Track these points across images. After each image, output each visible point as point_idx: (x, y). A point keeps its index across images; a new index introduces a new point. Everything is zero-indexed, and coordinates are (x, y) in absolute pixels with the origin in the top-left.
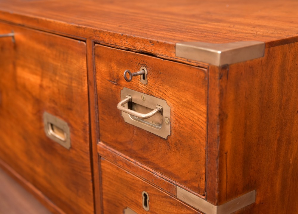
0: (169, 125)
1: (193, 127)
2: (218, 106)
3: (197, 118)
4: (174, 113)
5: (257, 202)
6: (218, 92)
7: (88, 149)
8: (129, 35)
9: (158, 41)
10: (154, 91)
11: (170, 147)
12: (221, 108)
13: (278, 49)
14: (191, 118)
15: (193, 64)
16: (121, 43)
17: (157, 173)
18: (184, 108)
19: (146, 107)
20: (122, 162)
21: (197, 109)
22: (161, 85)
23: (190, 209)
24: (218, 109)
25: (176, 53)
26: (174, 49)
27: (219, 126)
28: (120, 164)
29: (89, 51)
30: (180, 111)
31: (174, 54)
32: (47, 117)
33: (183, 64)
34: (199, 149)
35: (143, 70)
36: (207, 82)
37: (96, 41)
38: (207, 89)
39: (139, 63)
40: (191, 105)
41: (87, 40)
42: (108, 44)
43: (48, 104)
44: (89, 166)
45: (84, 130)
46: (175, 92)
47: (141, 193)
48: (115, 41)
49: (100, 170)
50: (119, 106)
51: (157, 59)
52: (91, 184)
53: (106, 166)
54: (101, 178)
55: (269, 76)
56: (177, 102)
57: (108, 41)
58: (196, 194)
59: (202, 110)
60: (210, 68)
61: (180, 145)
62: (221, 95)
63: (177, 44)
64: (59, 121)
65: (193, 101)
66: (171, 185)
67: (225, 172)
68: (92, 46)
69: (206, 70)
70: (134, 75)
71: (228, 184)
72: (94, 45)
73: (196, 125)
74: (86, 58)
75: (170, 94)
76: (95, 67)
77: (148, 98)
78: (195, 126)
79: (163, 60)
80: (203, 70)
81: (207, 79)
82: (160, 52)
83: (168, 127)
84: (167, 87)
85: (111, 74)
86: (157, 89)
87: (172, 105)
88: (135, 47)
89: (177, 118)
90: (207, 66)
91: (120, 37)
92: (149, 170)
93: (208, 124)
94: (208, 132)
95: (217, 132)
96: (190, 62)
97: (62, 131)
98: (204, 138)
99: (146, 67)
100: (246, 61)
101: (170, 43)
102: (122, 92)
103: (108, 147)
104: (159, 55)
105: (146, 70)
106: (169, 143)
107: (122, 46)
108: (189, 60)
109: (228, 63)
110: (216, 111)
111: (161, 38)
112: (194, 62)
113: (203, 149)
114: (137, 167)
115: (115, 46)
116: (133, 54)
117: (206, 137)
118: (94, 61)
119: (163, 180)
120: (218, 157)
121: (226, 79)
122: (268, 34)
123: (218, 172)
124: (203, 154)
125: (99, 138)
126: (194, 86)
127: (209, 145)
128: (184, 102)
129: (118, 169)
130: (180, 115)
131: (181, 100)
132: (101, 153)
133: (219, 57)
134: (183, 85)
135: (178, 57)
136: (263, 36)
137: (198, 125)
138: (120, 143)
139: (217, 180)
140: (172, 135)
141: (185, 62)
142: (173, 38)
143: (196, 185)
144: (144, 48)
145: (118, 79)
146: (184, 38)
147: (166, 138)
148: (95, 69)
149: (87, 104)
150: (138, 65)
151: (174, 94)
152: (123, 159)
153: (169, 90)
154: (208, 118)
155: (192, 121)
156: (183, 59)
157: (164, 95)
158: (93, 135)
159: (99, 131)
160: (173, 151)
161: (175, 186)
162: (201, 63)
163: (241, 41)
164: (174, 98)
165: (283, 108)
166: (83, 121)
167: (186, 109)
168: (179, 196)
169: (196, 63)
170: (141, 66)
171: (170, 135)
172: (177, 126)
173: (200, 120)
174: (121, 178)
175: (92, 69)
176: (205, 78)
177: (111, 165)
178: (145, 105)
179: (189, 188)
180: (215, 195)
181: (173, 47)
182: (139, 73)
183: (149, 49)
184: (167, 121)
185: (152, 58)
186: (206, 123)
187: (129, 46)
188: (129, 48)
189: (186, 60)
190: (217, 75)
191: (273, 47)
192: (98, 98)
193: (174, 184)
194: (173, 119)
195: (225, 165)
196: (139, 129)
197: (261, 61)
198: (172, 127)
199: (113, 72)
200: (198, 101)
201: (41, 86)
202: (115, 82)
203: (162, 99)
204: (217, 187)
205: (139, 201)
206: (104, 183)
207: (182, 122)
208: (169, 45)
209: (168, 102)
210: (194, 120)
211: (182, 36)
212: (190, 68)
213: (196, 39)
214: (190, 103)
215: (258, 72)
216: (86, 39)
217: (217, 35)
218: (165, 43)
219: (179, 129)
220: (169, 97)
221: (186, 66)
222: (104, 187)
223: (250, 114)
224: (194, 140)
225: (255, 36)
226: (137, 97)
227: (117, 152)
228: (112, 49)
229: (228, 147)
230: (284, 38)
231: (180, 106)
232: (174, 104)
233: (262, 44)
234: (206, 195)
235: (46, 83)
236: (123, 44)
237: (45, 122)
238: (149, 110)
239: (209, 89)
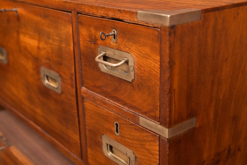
0: (133, 72)
1: (150, 72)
2: (168, 56)
3: (153, 65)
4: (136, 62)
5: (197, 127)
6: (168, 46)
7: (74, 93)
8: (103, 6)
9: (124, 9)
10: (122, 47)
11: (134, 88)
12: (170, 58)
13: (211, 14)
14: (149, 66)
15: (150, 25)
16: (97, 12)
17: (125, 108)
18: (144, 58)
19: (117, 60)
20: (100, 101)
21: (153, 59)
22: (127, 42)
23: (149, 132)
24: (168, 58)
25: (138, 18)
26: (136, 15)
27: (169, 70)
28: (98, 102)
29: (74, 20)
30: (141, 61)
31: (136, 19)
32: (44, 70)
33: (143, 26)
34: (155, 88)
35: (114, 32)
36: (160, 39)
37: (79, 12)
38: (160, 44)
39: (111, 27)
40: (149, 56)
41: (73, 12)
42: (88, 13)
43: (44, 61)
44: (75, 105)
45: (71, 79)
46: (137, 47)
47: (114, 123)
48: (93, 11)
49: (84, 108)
50: (97, 59)
51: (124, 23)
52: (77, 119)
53: (88, 105)
54: (84, 114)
55: (205, 34)
56: (139, 54)
57: (88, 11)
58: (153, 121)
59: (157, 59)
60: (162, 28)
61: (142, 86)
62: (171, 47)
63: (139, 11)
64: (53, 74)
65: (150, 53)
66: (135, 115)
67: (174, 104)
68: (76, 16)
69: (159, 30)
70: (107, 36)
71: (176, 113)
72: (78, 15)
73: (152, 70)
74: (71, 25)
75: (134, 49)
76: (78, 31)
77: (117, 52)
78: (152, 72)
79: (128, 24)
80: (157, 30)
81: (160, 36)
82: (126, 18)
83: (132, 73)
84: (131, 43)
85: (90, 36)
86: (124, 45)
87: (135, 57)
88: (107, 15)
89: (139, 66)
90: (160, 26)
91: (97, 8)
92: (119, 106)
93: (161, 69)
94: (161, 75)
95: (167, 75)
96: (148, 24)
97: (54, 80)
98: (159, 80)
99: (116, 30)
100: (188, 23)
101: (133, 11)
102: (99, 49)
103: (89, 91)
104: (125, 20)
105: (116, 32)
106: (133, 85)
107: (98, 14)
108: (147, 23)
109: (175, 24)
110: (167, 59)
111: (126, 7)
112: (151, 24)
113: (158, 88)
114: (110, 104)
115: (93, 15)
116: (106, 20)
117: (160, 79)
118: (78, 27)
119: (130, 113)
120: (168, 93)
121: (174, 36)
122: (204, 4)
123: (168, 104)
124: (158, 91)
125: (82, 84)
126: (151, 42)
127: (162, 84)
128: (143, 54)
129: (96, 106)
130: (141, 64)
131: (142, 53)
132: (84, 95)
133: (168, 19)
134: (143, 42)
135: (139, 21)
136: (201, 5)
137: (154, 71)
138: (98, 87)
139: (168, 110)
140: (136, 79)
141: (144, 24)
142: (135, 7)
143: (153, 114)
144: (114, 15)
145: (95, 40)
146: (144, 7)
147: (131, 82)
148: (78, 33)
149: (73, 59)
150: (110, 28)
151: (136, 49)
152: (100, 99)
153: (133, 46)
154: (161, 65)
155: (149, 67)
156: (142, 22)
157: (129, 50)
158: (78, 82)
159: (82, 79)
160: (137, 90)
161: (138, 116)
162: (156, 24)
163: (185, 8)
164: (136, 52)
165: (215, 58)
166: (71, 72)
167: (145, 59)
168: (141, 123)
169: (152, 24)
170: (113, 29)
171: (134, 79)
172: (139, 72)
173: (155, 67)
174: (99, 113)
175: (76, 33)
176: (159, 35)
177: (91, 104)
178: (116, 58)
179: (148, 117)
180: (167, 121)
181: (136, 14)
182: (111, 34)
183: (118, 16)
184: (132, 69)
185: (120, 22)
186: (159, 68)
187: (103, 14)
188: (103, 15)
189: (145, 23)
190: (168, 33)
191: (208, 13)
192: (81, 54)
193: (137, 115)
194: (136, 67)
195: (174, 99)
196: (112, 76)
197: (199, 23)
198: (135, 73)
199: (92, 34)
200: (154, 53)
201: (38, 48)
202: (93, 42)
203: (128, 53)
204: (168, 115)
205: (112, 129)
206: (87, 117)
207: (142, 69)
208: (133, 12)
209: (132, 55)
210: (151, 67)
211: (142, 6)
212: (148, 29)
213: (152, 8)
214: (148, 55)
215: (197, 31)
216: (72, 10)
217: (168, 5)
218: (130, 11)
219: (141, 74)
220: (133, 51)
221: (145, 27)
222: (87, 121)
223: (191, 62)
224: (152, 81)
225: (195, 6)
226: (110, 53)
227: (96, 94)
228: (91, 17)
229: (176, 85)
230: (216, 7)
231: (141, 57)
232: (136, 56)
233: (200, 11)
234: (160, 121)
235: (42, 45)
236: (99, 13)
237: (42, 74)
238: (119, 61)
239: (162, 43)
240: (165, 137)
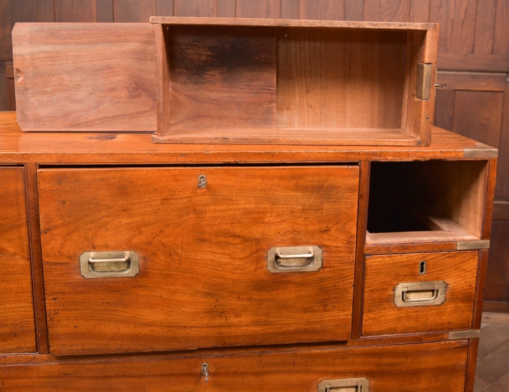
26: (463, 153)
31: (463, 156)
37: (374, 161)
45: (349, 243)
47: (418, 264)
49: (365, 268)
54: (364, 275)
60: (491, 159)
66: (452, 243)
68: (369, 165)
74: (358, 179)
82: (450, 157)
88: (423, 158)
101: (458, 150)
104: (448, 159)
107: (409, 159)
114: (416, 246)
115: (399, 160)
132: (368, 252)
135: (466, 158)
144: (434, 157)
168: (459, 248)
174: (393, 263)
177: (380, 257)
180: (489, 233)
183: (440, 157)
189: (472, 158)
205: (416, 271)
216: (360, 160)
236: (411, 157)
240: (486, 249)
